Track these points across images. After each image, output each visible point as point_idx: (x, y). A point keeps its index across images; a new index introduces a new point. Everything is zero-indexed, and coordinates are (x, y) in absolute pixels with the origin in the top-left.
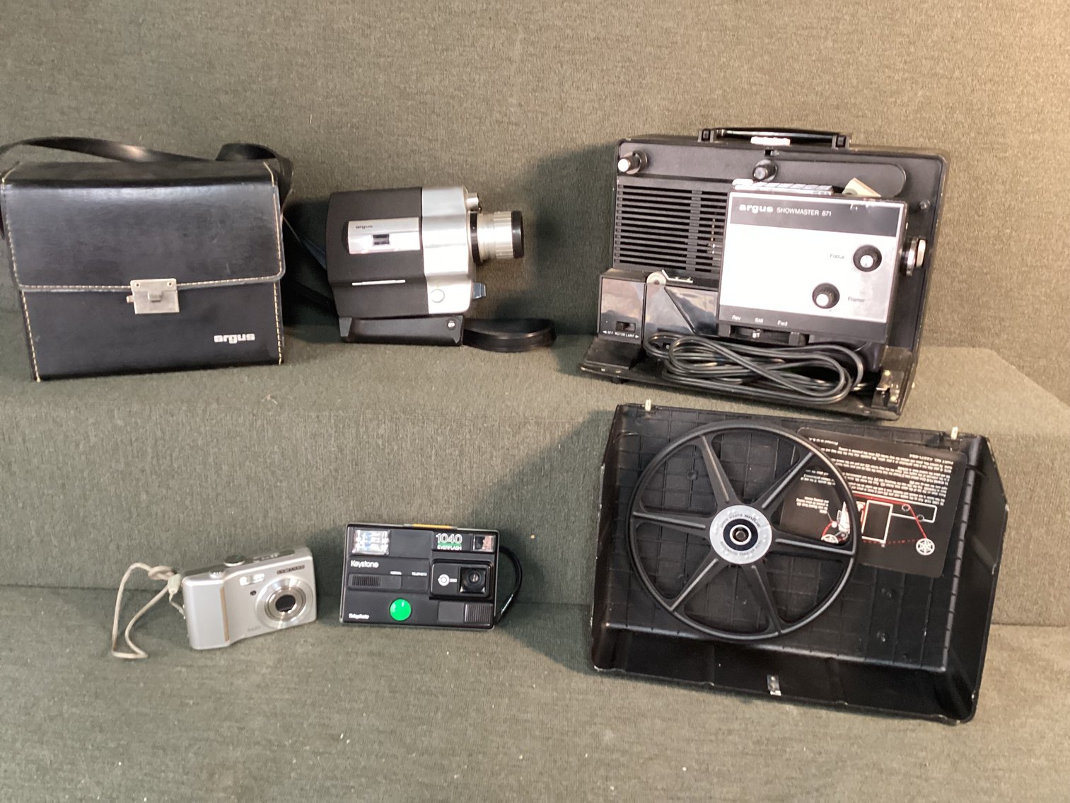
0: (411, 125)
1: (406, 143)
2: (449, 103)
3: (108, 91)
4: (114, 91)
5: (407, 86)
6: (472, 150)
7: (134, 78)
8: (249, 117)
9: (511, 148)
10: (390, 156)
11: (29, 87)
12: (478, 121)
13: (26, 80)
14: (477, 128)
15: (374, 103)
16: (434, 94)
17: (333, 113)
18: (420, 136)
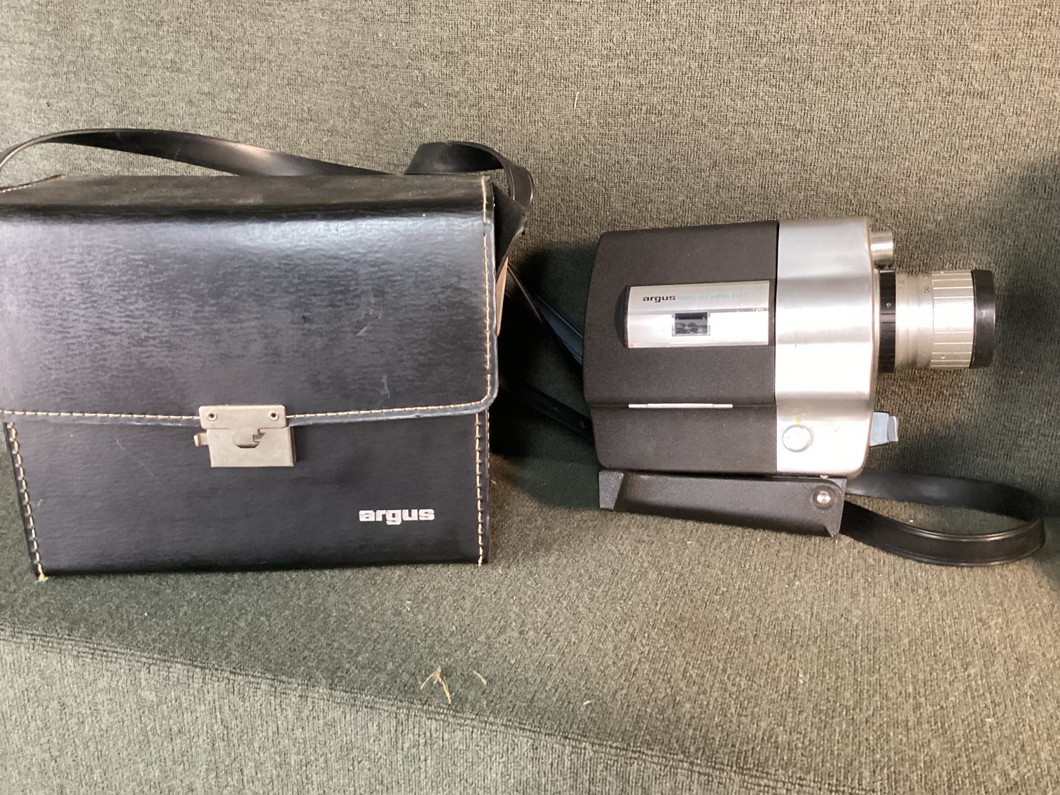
0: (761, 104)
1: (750, 138)
2: (843, 59)
3: (258, 65)
4: (265, 64)
5: (761, 28)
6: (882, 149)
7: (297, 42)
8: (472, 100)
9: (967, 143)
10: (715, 164)
11: (143, 63)
12: (900, 90)
13: (139, 51)
14: (896, 105)
15: (694, 65)
16: (813, 42)
17: (617, 86)
18: (778, 124)
